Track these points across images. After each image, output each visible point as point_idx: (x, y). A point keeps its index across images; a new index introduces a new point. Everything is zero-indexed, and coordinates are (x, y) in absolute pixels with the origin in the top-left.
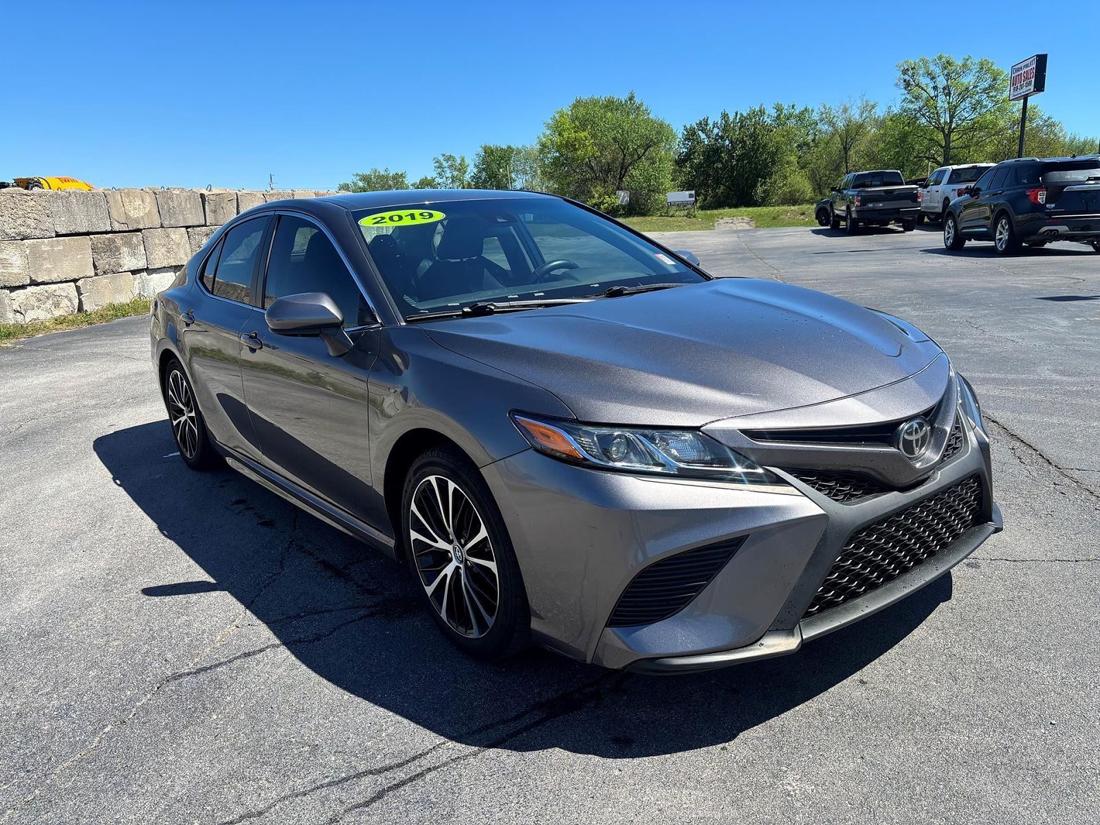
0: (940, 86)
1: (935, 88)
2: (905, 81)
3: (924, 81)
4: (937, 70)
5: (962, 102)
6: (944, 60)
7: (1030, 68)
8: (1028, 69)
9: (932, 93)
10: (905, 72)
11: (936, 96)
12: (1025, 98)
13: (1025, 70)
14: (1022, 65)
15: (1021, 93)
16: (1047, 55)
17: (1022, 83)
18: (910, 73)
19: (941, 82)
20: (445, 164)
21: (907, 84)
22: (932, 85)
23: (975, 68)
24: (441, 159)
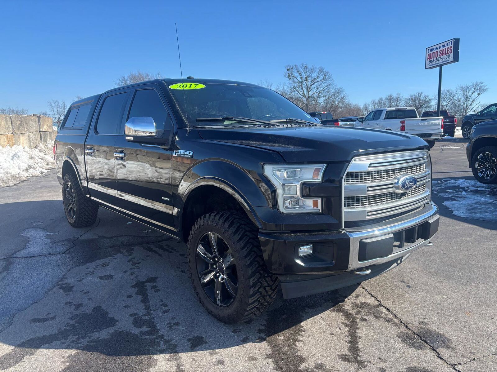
0: (304, 78)
1: (301, 78)
2: (288, 74)
3: (296, 74)
4: (301, 70)
5: (312, 85)
6: (304, 65)
7: (447, 47)
8: (444, 48)
9: (300, 80)
10: (288, 70)
11: (302, 82)
12: (441, 66)
13: (441, 49)
14: (438, 46)
15: (438, 63)
16: (459, 39)
17: (439, 57)
18: (291, 70)
19: (304, 76)
20: (53, 105)
21: (289, 76)
22: (300, 77)
23: (317, 71)
24: (51, 102)
